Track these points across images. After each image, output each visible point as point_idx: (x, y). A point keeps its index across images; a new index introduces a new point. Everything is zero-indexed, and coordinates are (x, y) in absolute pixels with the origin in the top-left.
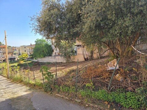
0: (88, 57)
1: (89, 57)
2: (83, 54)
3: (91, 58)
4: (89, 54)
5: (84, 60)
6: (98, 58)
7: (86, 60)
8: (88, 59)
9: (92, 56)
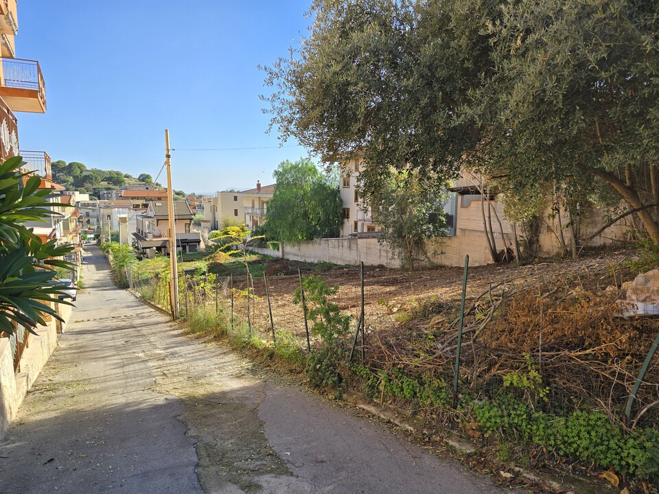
0: (514, 247)
1: (518, 245)
2: (489, 233)
3: (530, 253)
4: (519, 233)
5: (491, 261)
6: (568, 254)
7: (502, 259)
8: (511, 258)
9: (532, 244)
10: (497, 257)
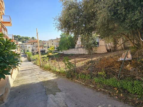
0: (111, 48)
3: (115, 49)
4: (112, 45)
5: (107, 52)
6: (123, 49)
7: (109, 51)
8: (111, 51)
9: (115, 47)
10: (108, 51)
